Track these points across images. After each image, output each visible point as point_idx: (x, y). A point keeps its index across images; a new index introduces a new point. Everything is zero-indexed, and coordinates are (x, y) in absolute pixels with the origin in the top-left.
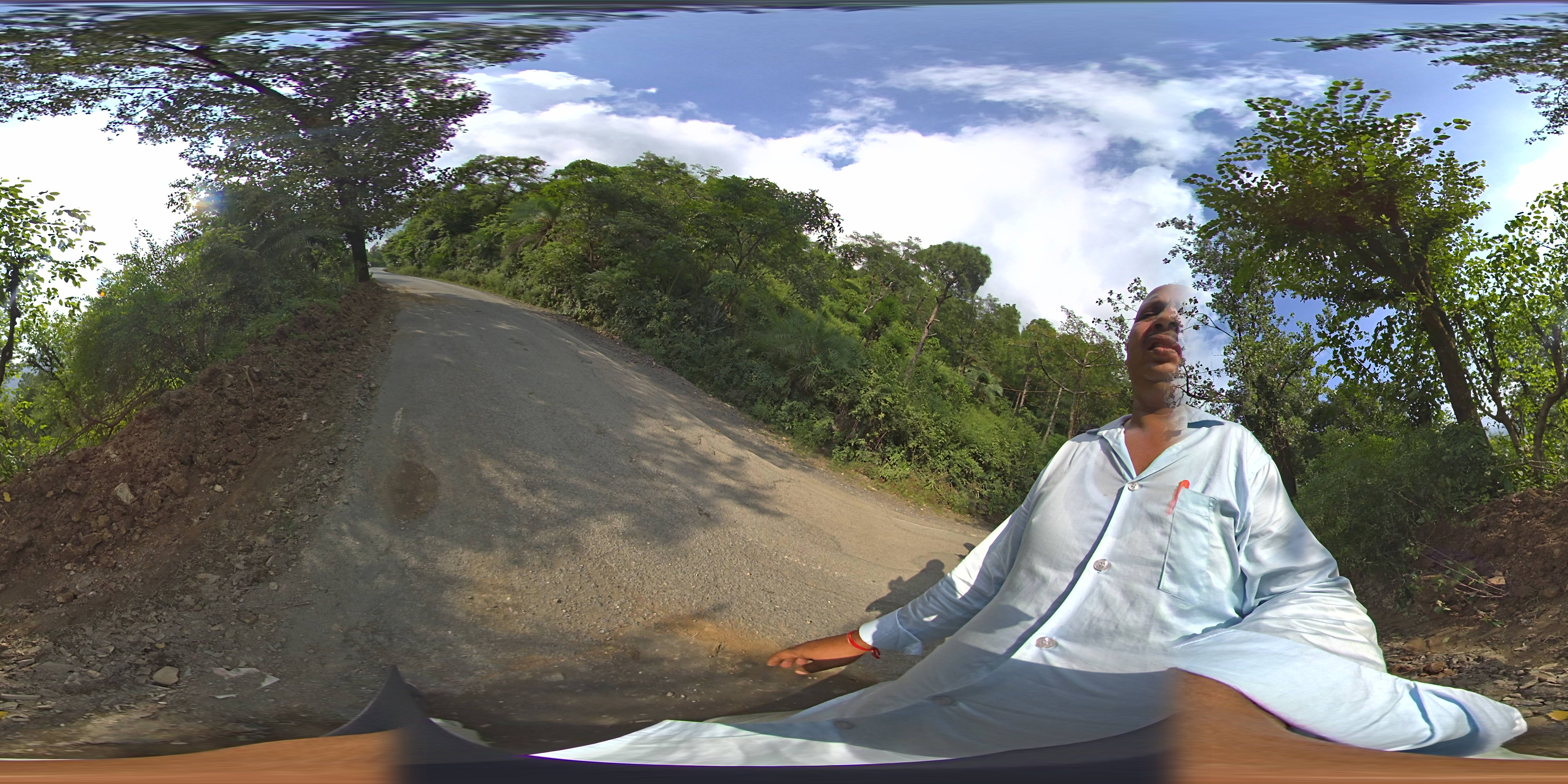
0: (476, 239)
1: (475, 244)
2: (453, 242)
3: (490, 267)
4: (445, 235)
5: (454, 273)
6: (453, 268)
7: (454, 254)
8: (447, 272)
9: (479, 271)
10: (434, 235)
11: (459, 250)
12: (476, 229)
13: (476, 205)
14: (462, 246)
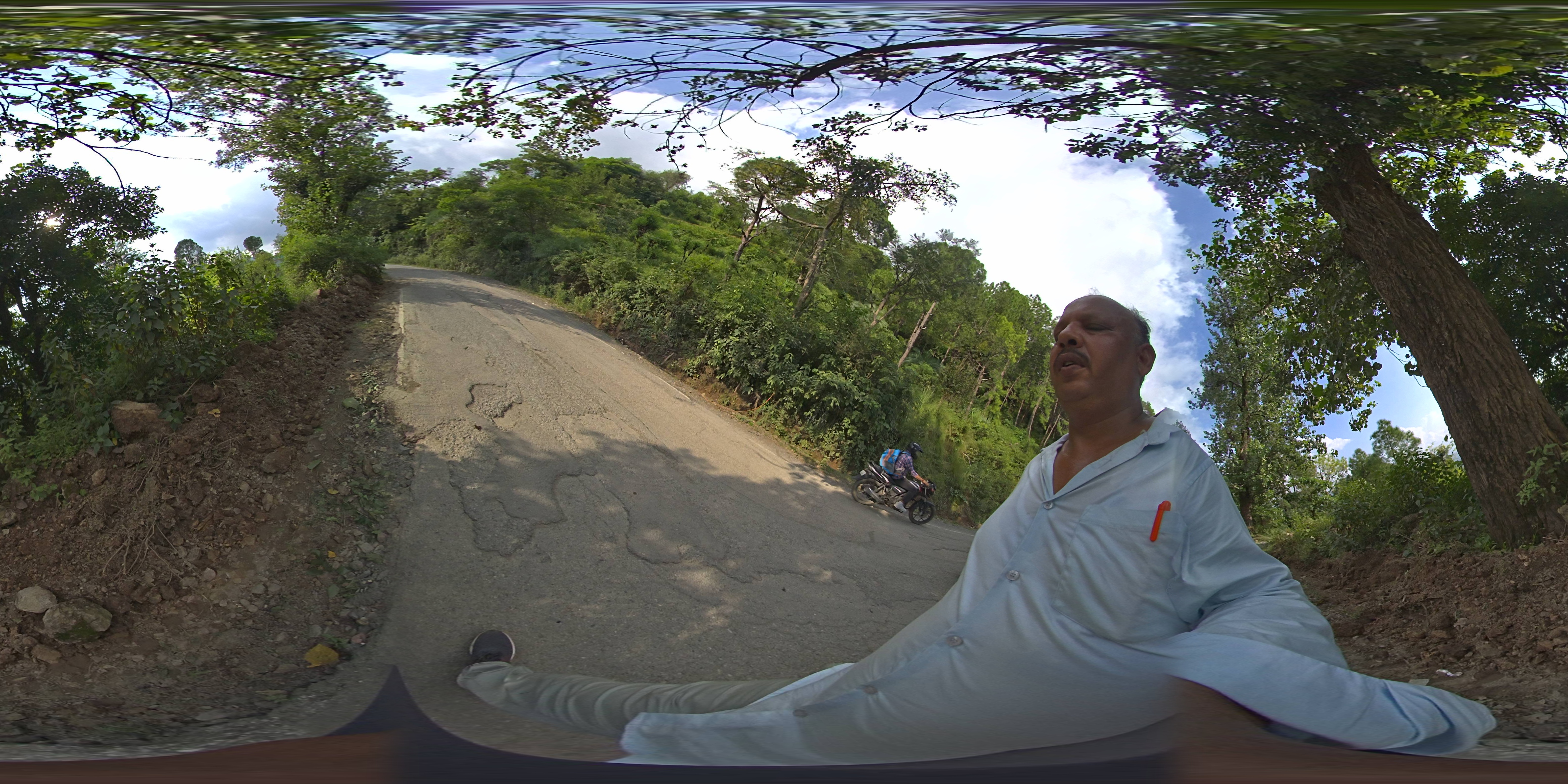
0: (410, 234)
1: (409, 238)
2: (393, 237)
3: (422, 252)
4: (387, 233)
5: (397, 258)
6: (396, 255)
7: (395, 246)
8: (393, 258)
9: (414, 255)
10: (378, 233)
11: (399, 242)
12: (409, 227)
13: (405, 212)
14: (401, 240)
